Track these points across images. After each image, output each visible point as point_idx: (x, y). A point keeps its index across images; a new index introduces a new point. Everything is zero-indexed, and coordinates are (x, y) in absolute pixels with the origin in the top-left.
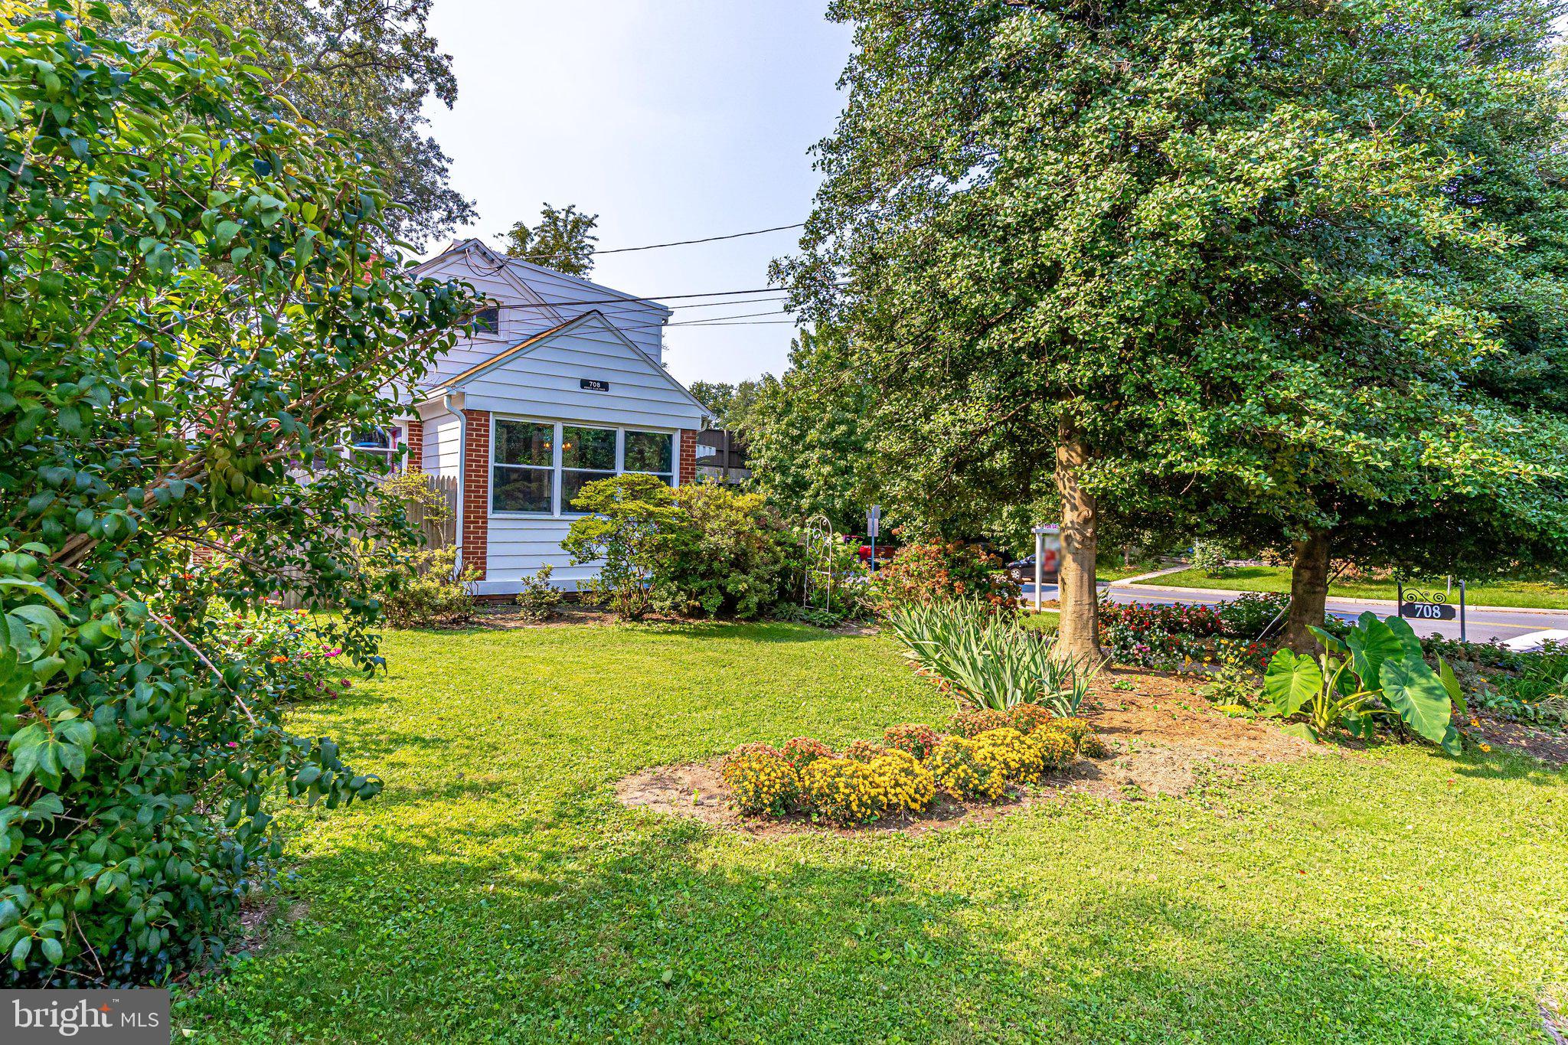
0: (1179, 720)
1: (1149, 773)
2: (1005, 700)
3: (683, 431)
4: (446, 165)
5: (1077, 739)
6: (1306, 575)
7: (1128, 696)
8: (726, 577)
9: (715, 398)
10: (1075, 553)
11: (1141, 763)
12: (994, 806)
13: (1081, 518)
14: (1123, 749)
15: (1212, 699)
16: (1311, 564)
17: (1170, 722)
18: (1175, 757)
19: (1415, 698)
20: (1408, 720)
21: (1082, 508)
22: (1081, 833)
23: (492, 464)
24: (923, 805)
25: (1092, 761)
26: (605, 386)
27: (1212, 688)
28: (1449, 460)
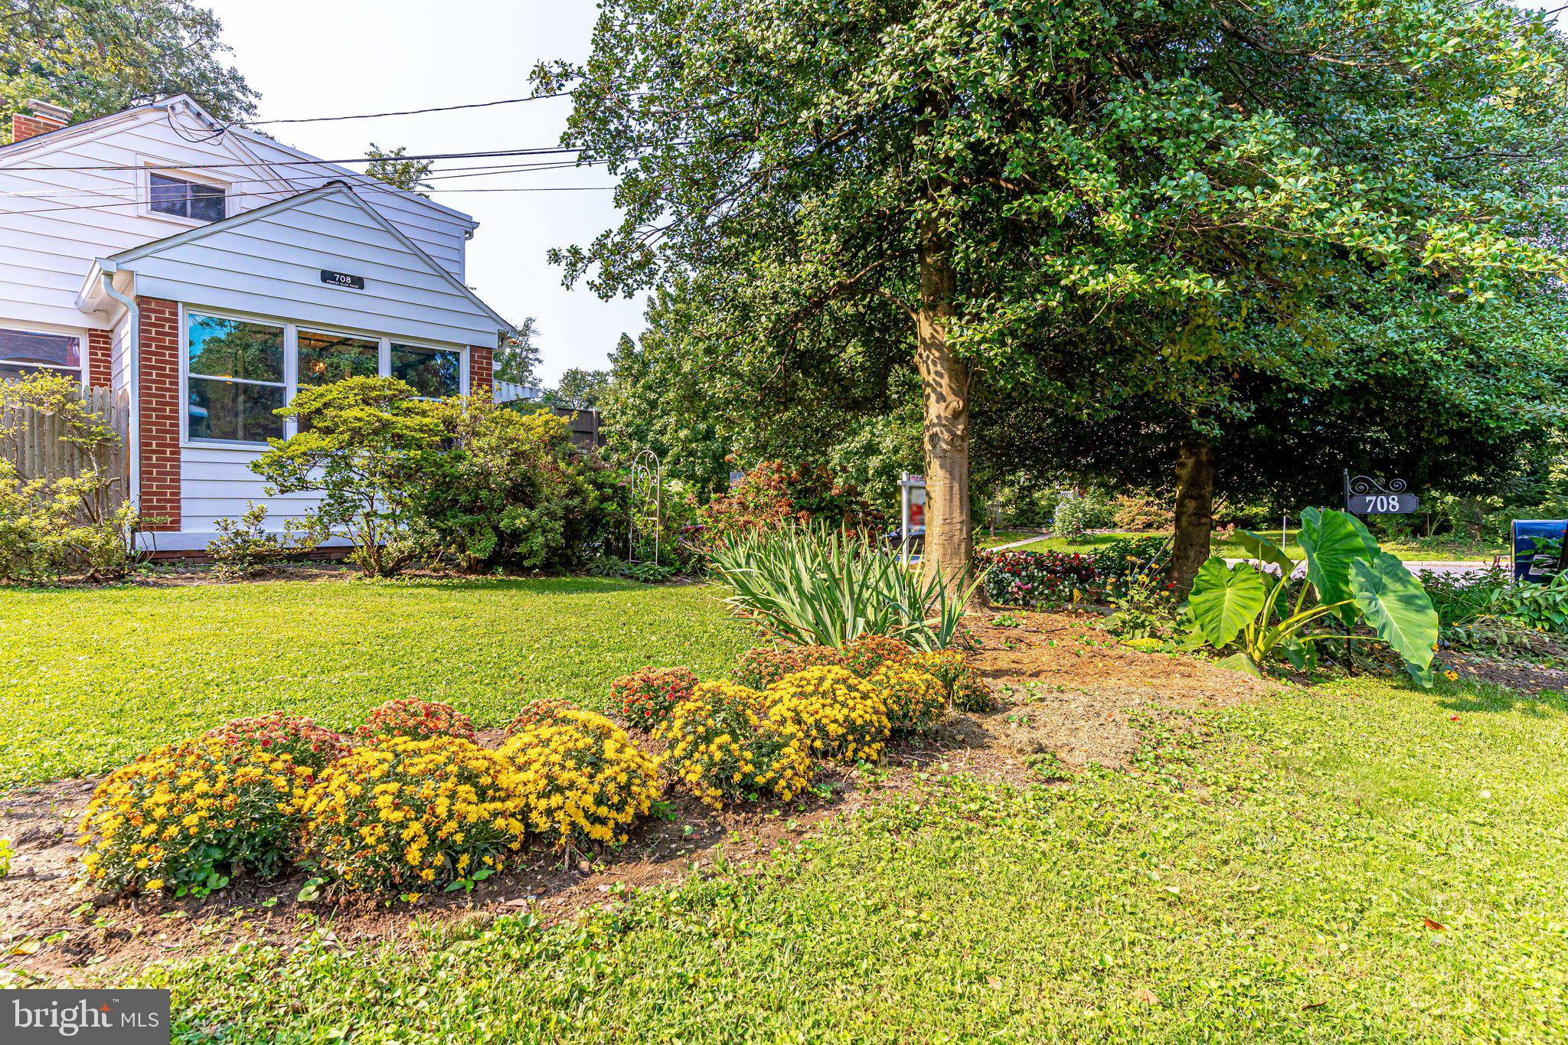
0: (1085, 658)
1: (1064, 731)
2: (843, 636)
3: (473, 348)
4: (254, 101)
5: (948, 683)
6: (1191, 505)
7: (1014, 633)
8: (500, 511)
9: (591, 386)
10: (943, 457)
11: (1049, 717)
12: (786, 815)
13: (950, 410)
14: (1017, 698)
15: (1115, 633)
16: (1195, 493)
17: (1074, 660)
18: (1098, 705)
19: (1391, 609)
20: (1386, 637)
21: (951, 397)
22: (959, 871)
23: (184, 374)
24: (619, 829)
25: (973, 717)
26: (358, 282)
27: (1117, 618)
28: (1467, 249)
